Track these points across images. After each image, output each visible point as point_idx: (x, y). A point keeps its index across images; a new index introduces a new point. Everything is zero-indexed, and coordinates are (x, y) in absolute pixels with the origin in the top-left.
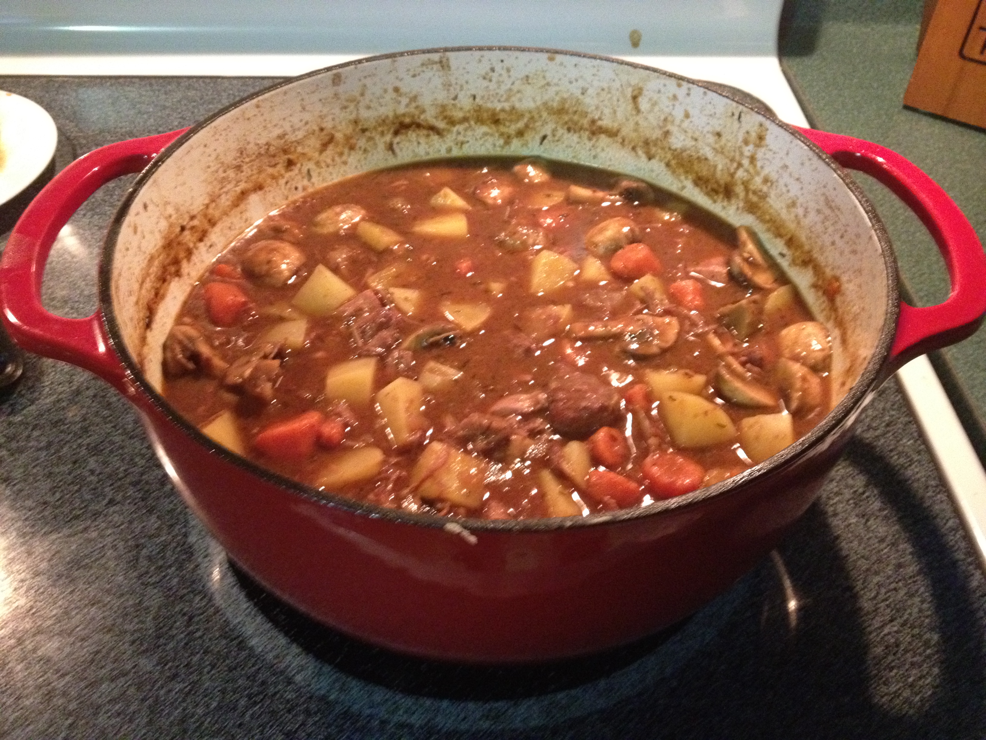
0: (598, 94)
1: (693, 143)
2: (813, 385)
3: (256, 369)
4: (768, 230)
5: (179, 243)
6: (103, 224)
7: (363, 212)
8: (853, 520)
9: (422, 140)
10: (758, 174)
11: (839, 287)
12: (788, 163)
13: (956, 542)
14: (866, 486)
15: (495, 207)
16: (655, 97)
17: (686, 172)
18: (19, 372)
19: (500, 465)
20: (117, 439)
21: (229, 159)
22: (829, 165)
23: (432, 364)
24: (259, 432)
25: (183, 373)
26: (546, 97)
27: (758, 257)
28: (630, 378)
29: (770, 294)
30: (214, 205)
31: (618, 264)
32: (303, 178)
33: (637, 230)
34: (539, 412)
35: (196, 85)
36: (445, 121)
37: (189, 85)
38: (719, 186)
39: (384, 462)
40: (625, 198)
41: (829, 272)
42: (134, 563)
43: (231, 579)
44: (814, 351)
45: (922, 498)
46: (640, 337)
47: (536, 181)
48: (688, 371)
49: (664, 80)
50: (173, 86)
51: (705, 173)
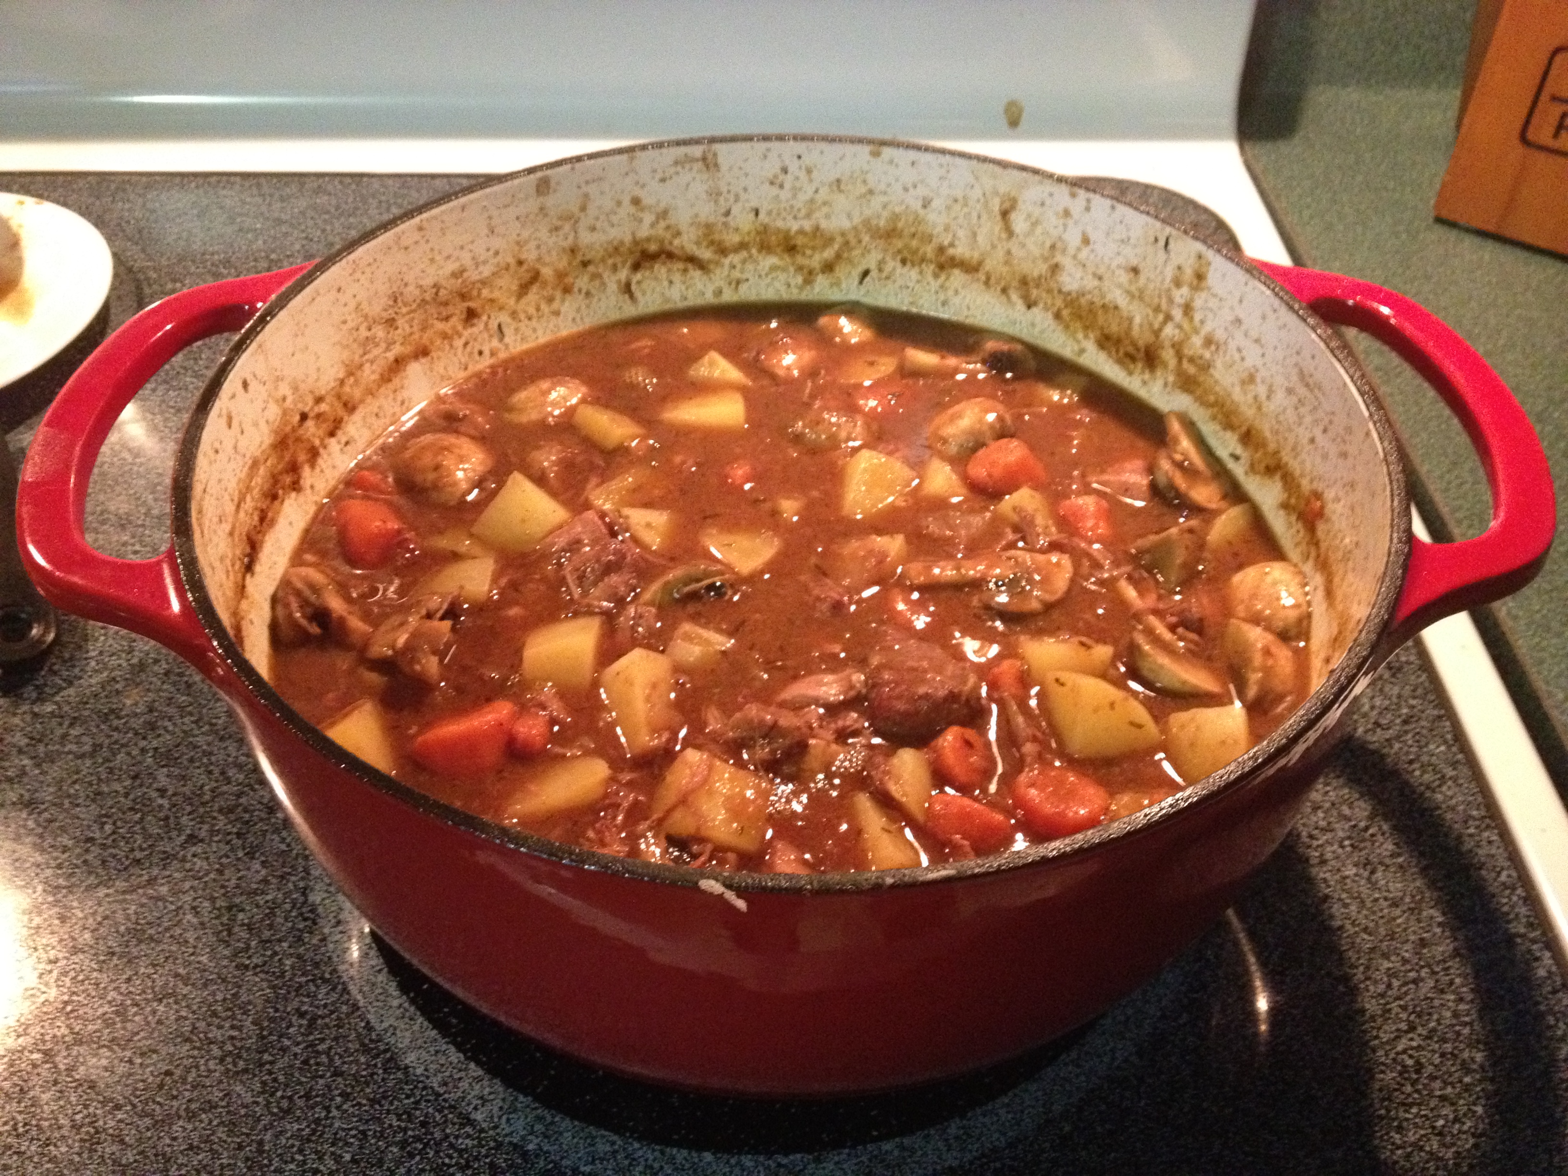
0: (948, 208)
1: (1096, 283)
2: (1283, 662)
3: (414, 635)
4: (1214, 418)
5: (298, 440)
6: (181, 405)
7: (584, 389)
8: (1350, 871)
9: (677, 277)
10: (1196, 331)
11: (1322, 507)
12: (1242, 316)
13: (1513, 907)
14: (1371, 817)
15: (789, 381)
16: (1037, 211)
17: (1086, 328)
18: (51, 636)
19: (791, 786)
20: (201, 740)
21: (376, 309)
22: (1305, 320)
23: (687, 627)
24: (420, 733)
25: (303, 639)
26: (868, 212)
27: (1197, 459)
28: (994, 650)
29: (1215, 518)
30: (352, 379)
31: (979, 470)
32: (491, 336)
33: (1008, 418)
34: (852, 703)
35: (330, 187)
36: (712, 248)
37: (319, 187)
38: (1138, 350)
39: (613, 779)
40: (991, 368)
41: (1306, 485)
42: (225, 935)
43: (376, 961)
44: (1284, 607)
45: (1459, 837)
46: (1012, 585)
47: (854, 341)
48: (1084, 639)
49: (1049, 187)
50: (294, 188)
51: (1114, 328)
